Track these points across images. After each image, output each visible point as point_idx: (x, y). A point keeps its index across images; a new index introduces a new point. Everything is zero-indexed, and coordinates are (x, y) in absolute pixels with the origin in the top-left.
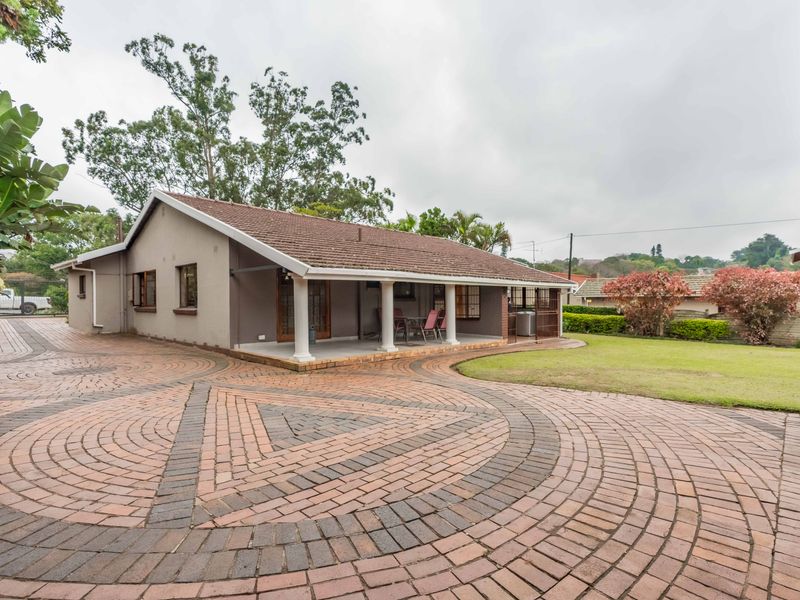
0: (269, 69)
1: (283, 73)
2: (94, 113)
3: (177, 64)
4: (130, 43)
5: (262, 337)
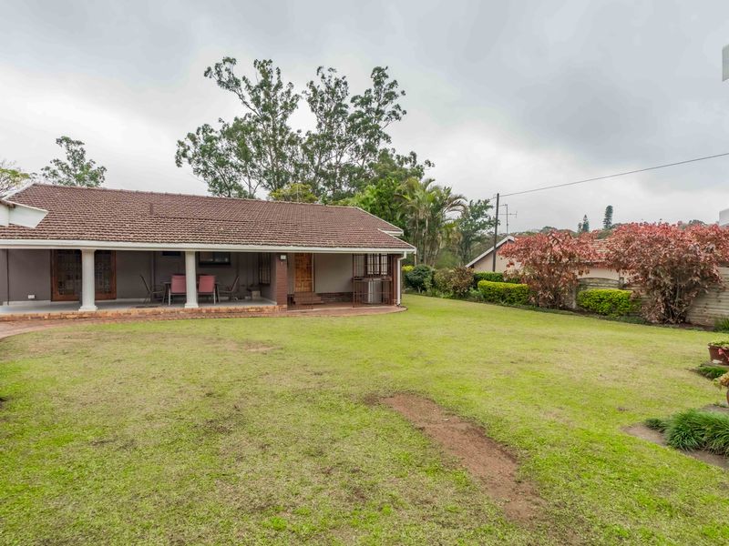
0: (320, 68)
1: (331, 70)
2: (201, 126)
3: (244, 78)
4: (206, 70)
5: (30, 297)
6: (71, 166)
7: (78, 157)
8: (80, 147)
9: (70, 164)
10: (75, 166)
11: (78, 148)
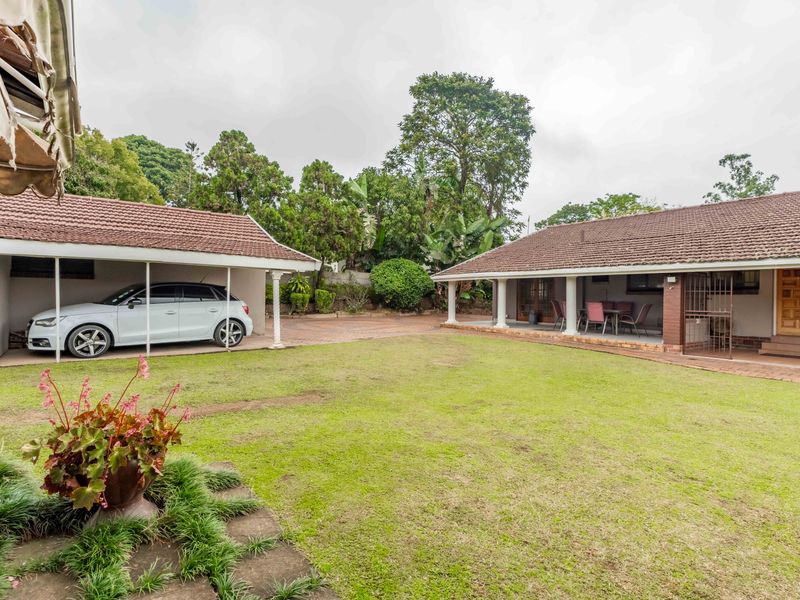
6: (735, 185)
7: (744, 174)
8: (746, 160)
9: (734, 184)
10: (739, 184)
11: (743, 162)
